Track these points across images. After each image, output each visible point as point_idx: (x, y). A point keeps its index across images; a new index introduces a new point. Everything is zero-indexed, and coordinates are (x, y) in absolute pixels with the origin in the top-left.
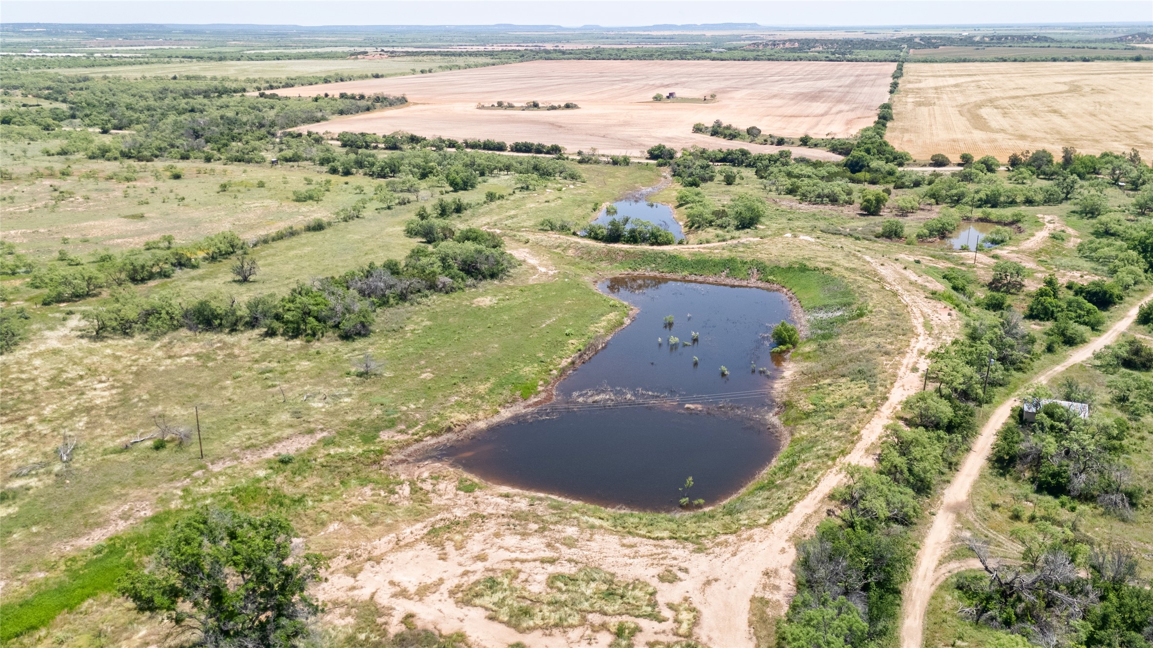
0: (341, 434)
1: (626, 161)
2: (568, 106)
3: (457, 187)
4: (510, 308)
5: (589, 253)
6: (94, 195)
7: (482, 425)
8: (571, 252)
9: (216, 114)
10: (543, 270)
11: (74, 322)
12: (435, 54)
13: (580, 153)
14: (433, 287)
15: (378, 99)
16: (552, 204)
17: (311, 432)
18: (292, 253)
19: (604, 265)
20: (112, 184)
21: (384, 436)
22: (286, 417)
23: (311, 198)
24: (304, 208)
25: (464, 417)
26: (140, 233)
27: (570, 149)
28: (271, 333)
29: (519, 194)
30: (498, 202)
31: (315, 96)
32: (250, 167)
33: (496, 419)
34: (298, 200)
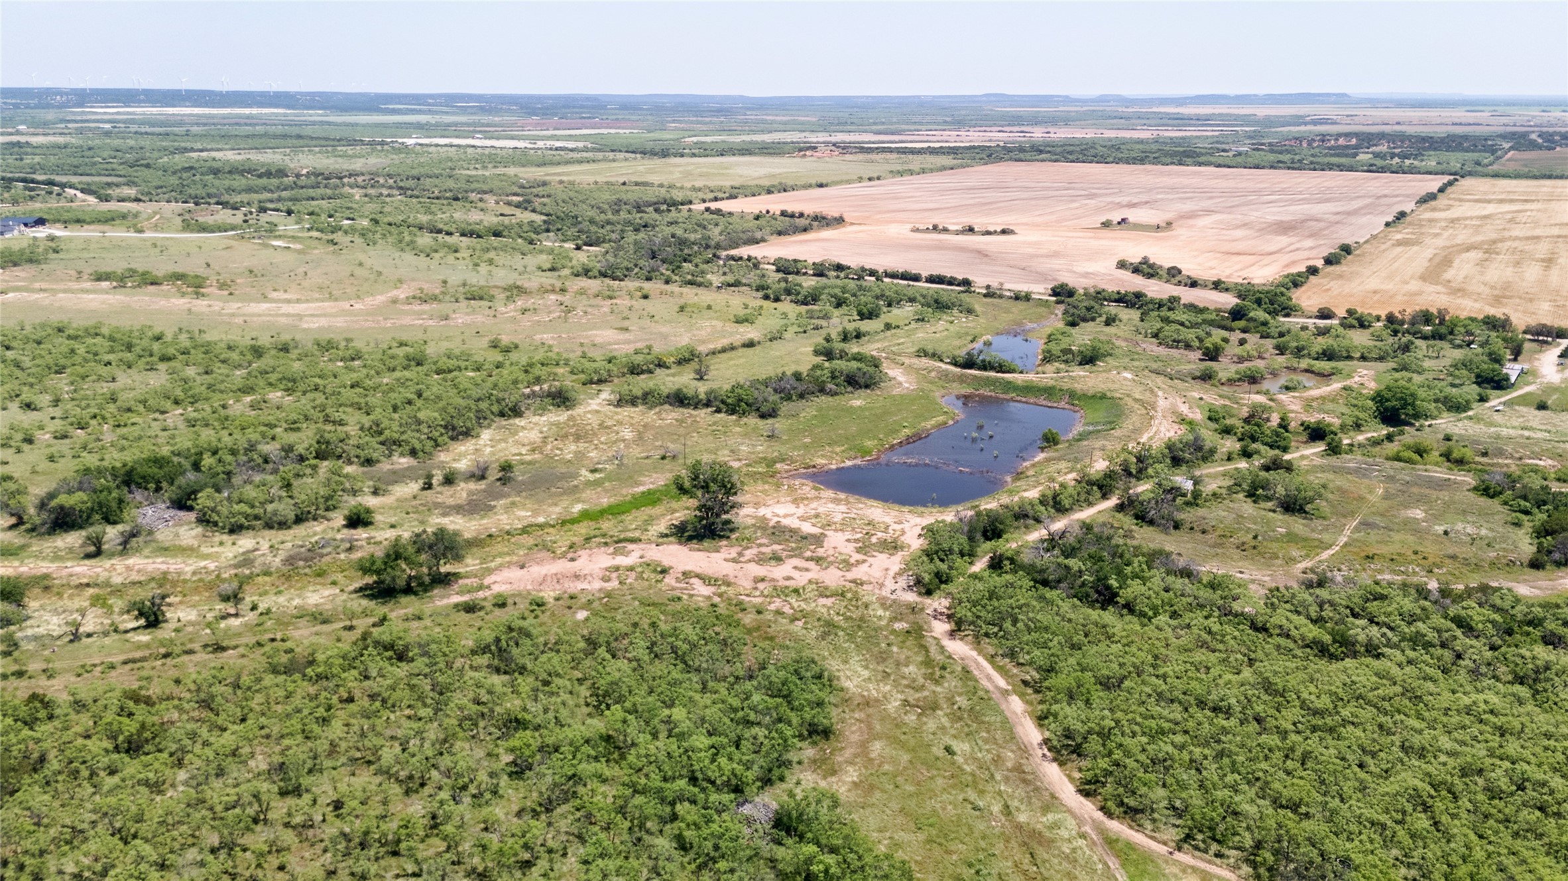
0: (756, 462)
1: (1027, 297)
2: (1004, 232)
3: (863, 316)
4: (872, 409)
5: (946, 376)
6: (589, 310)
7: (834, 467)
8: (933, 374)
9: (668, 230)
10: (907, 385)
11: (605, 395)
12: (891, 150)
13: (988, 287)
14: (822, 391)
15: (816, 218)
16: (938, 335)
17: (740, 460)
18: (732, 362)
19: (955, 385)
20: (599, 301)
21: (778, 466)
22: (726, 452)
23: (747, 320)
24: (742, 328)
25: (824, 462)
26: (628, 342)
27: (980, 282)
28: (718, 411)
29: (914, 325)
30: (893, 331)
31: (757, 212)
32: (700, 291)
33: (843, 465)
34: (737, 322)
